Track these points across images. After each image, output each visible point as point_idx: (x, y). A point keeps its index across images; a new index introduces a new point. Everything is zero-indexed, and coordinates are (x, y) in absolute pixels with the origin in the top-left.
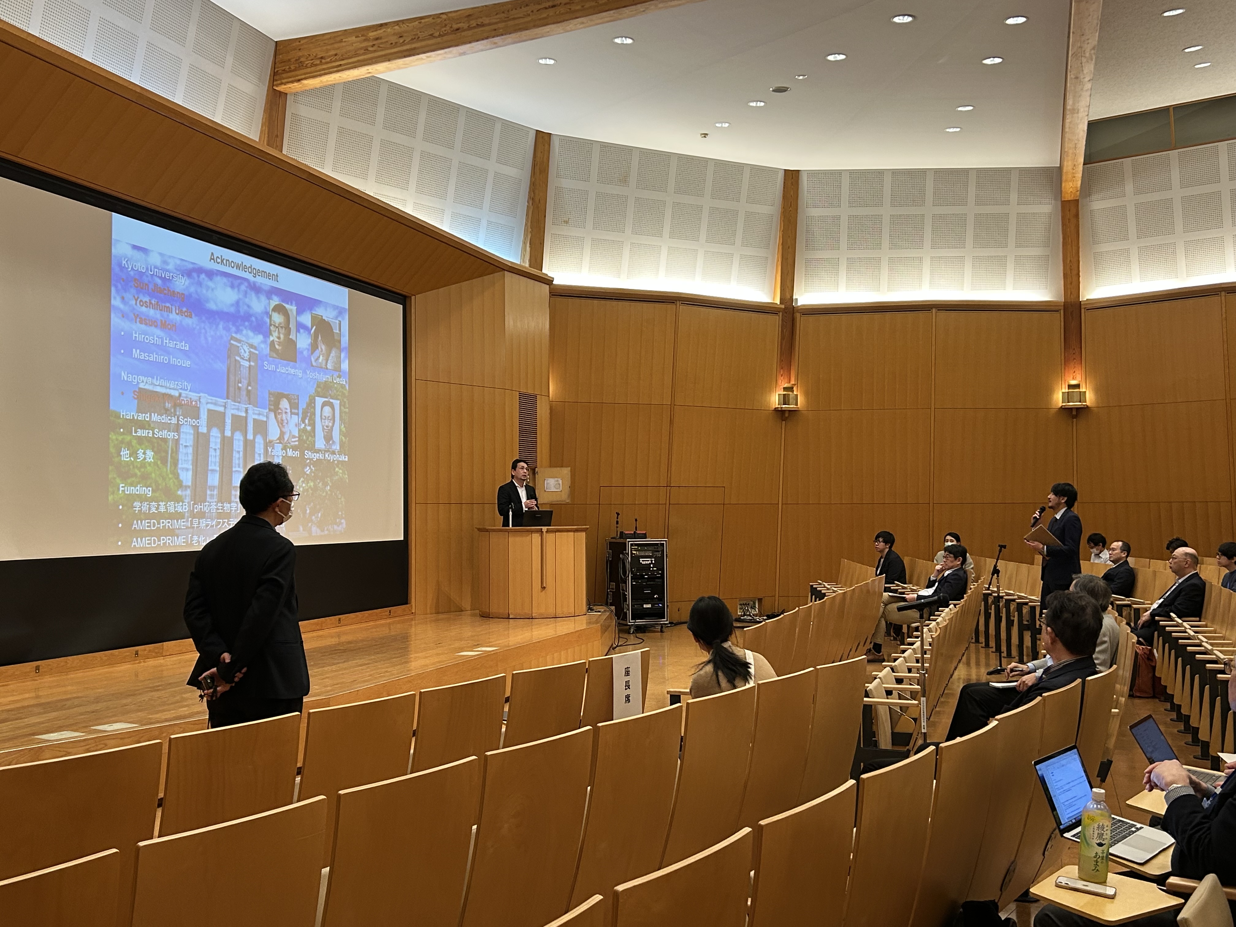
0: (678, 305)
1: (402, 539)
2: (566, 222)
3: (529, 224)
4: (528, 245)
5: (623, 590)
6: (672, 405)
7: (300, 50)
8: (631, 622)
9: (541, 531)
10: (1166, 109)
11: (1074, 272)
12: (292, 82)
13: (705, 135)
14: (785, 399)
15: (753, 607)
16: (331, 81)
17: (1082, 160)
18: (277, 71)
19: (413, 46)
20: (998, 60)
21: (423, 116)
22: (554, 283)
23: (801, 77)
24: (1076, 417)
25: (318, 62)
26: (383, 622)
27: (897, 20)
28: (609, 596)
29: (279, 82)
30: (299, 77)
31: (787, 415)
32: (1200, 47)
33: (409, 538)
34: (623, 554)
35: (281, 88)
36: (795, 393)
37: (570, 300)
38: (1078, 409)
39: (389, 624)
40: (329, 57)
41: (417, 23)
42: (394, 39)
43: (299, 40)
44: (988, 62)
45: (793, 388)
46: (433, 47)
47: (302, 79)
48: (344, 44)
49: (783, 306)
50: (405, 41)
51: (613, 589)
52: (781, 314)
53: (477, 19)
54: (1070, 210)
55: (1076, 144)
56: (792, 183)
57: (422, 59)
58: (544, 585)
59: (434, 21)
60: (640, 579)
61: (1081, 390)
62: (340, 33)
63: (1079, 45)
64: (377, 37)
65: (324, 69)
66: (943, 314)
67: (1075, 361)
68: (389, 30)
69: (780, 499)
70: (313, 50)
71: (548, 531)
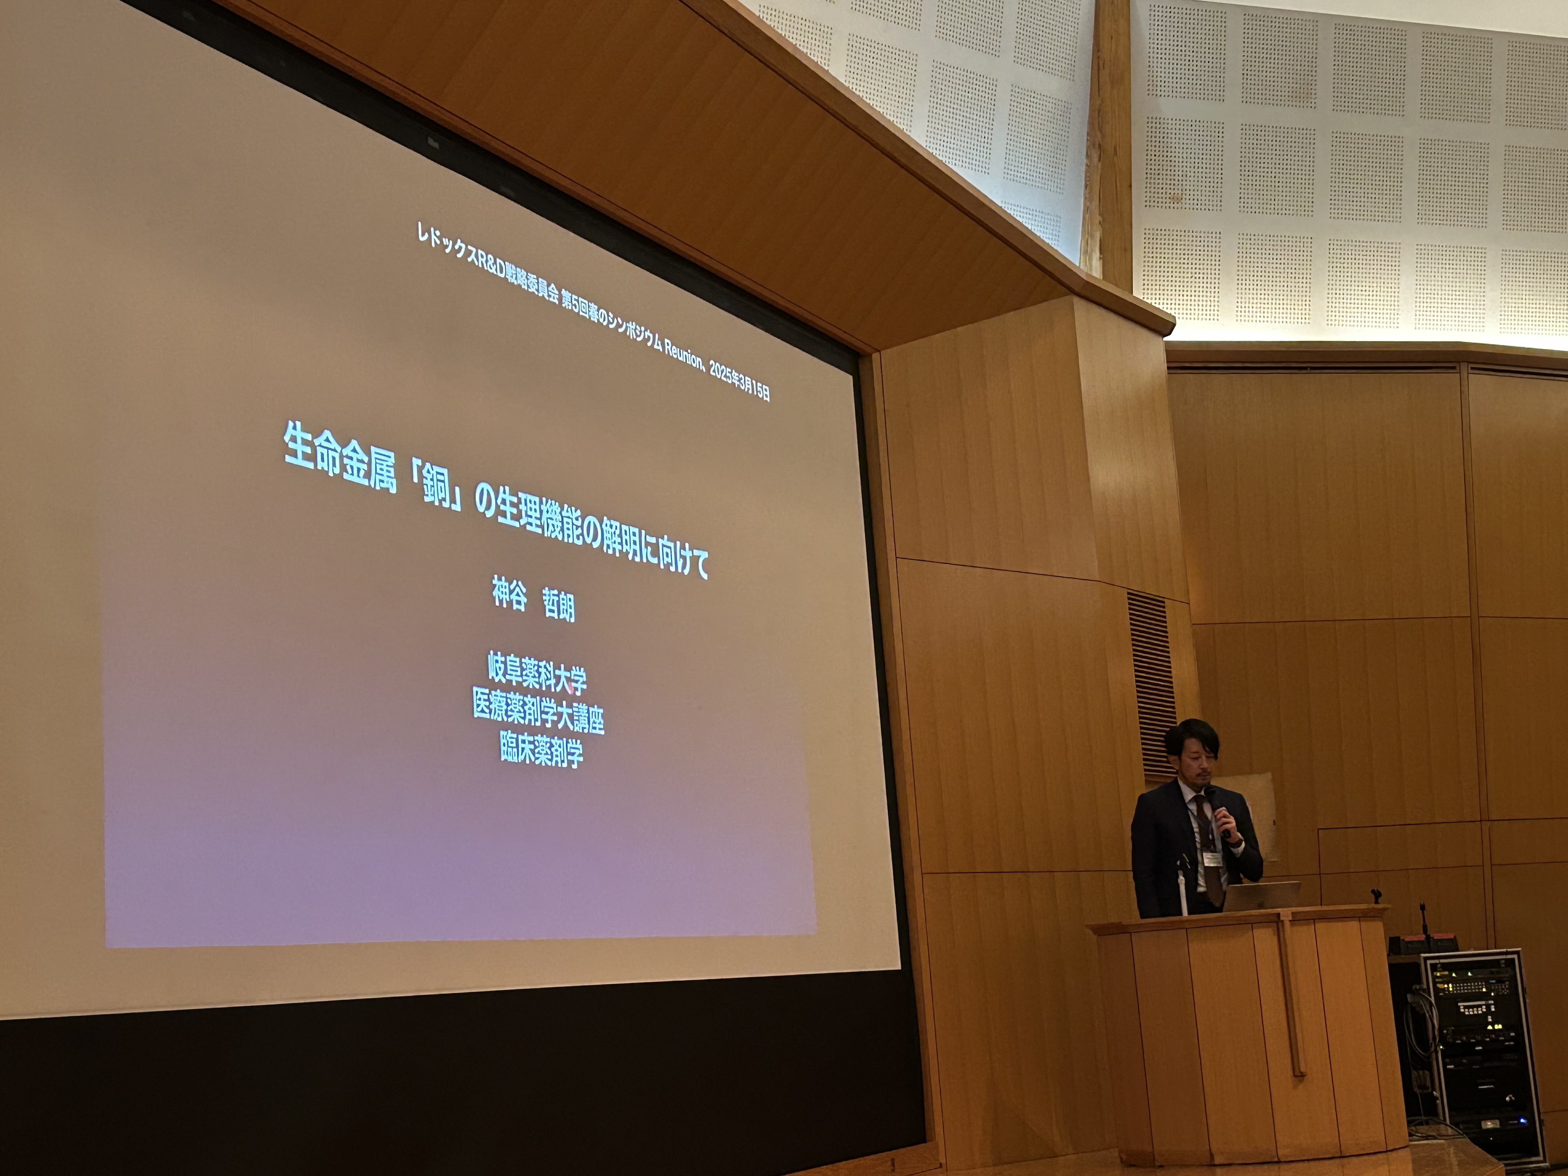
0: (1465, 374)
1: (900, 968)
2: (1179, 199)
5: (1423, 1087)
6: (1474, 618)
9: (1277, 920)
22: (1176, 331)
33: (915, 965)
34: (1416, 990)
58: (1301, 1068)
60: (1464, 1055)
71: (1296, 919)
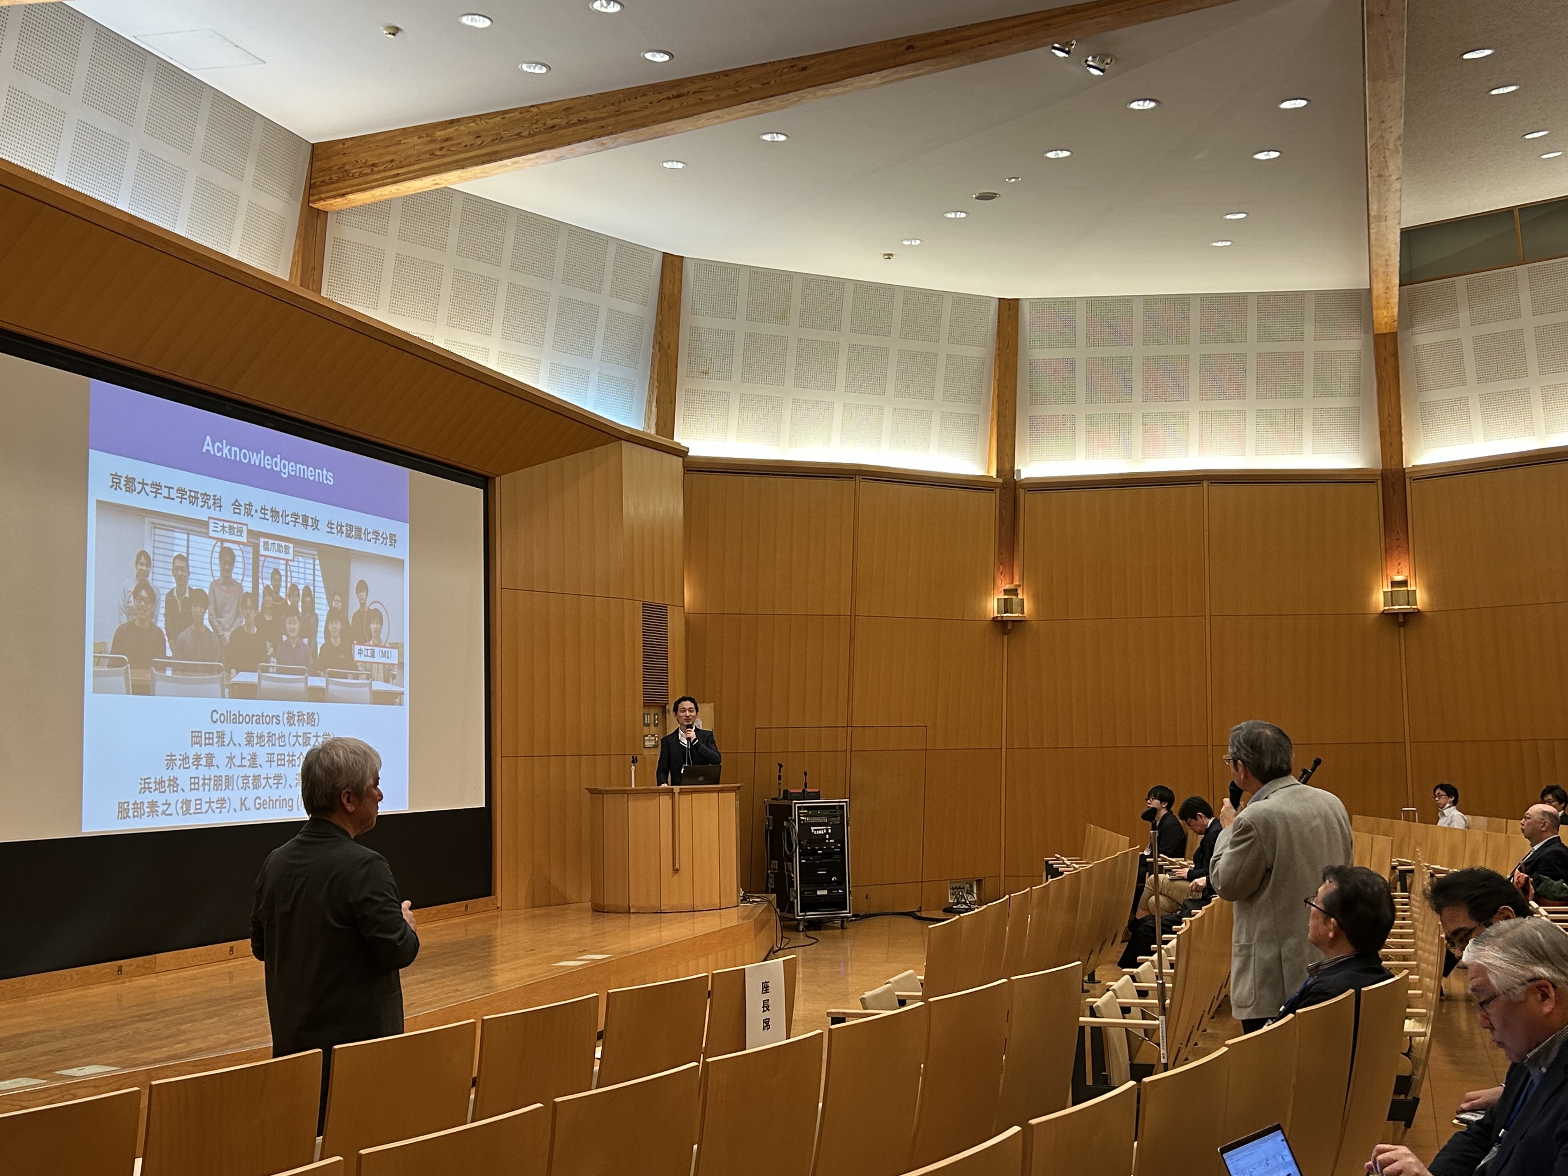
0: (858, 482)
1: (484, 806)
2: (706, 373)
3: (655, 376)
4: (654, 404)
5: (788, 871)
6: (853, 616)
7: (344, 154)
8: (800, 916)
9: (672, 792)
10: (1509, 211)
11: (1395, 430)
12: (334, 197)
13: (889, 256)
14: (1007, 606)
15: (970, 892)
16: (386, 195)
17: (1397, 281)
18: (314, 183)
19: (494, 149)
20: (1274, 155)
21: (510, 239)
22: (689, 454)
23: (1013, 180)
24: (1403, 625)
25: (369, 171)
26: (456, 920)
27: (1135, 105)
28: (770, 880)
29: (316, 197)
30: (344, 191)
31: (1009, 627)
32: (1545, 133)
33: (493, 805)
34: (787, 820)
35: (319, 205)
36: (1020, 597)
37: (713, 477)
38: (1406, 615)
39: (466, 924)
40: (384, 163)
41: (499, 118)
42: (469, 140)
43: (343, 141)
44: (1262, 156)
45: (1017, 590)
46: (520, 151)
47: (347, 193)
48: (402, 147)
49: (1001, 481)
50: (483, 142)
51: (775, 869)
52: (998, 490)
53: (578, 113)
54: (1385, 347)
55: (1387, 260)
56: (1009, 315)
57: (506, 165)
58: (677, 867)
59: (522, 116)
60: (811, 855)
61: (1409, 589)
62: (397, 133)
63: (1379, 134)
64: (447, 136)
65: (376, 180)
66: (1217, 489)
67: (1399, 549)
68: (462, 128)
69: (1004, 741)
70: (364, 154)
71: (681, 792)
